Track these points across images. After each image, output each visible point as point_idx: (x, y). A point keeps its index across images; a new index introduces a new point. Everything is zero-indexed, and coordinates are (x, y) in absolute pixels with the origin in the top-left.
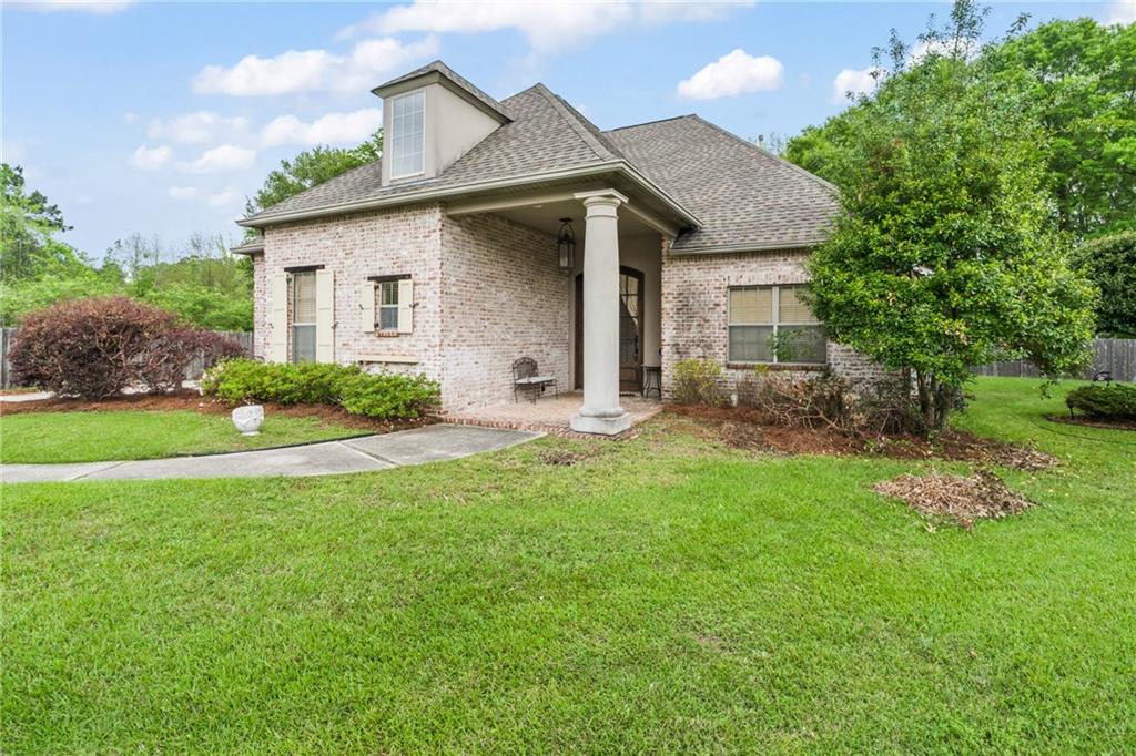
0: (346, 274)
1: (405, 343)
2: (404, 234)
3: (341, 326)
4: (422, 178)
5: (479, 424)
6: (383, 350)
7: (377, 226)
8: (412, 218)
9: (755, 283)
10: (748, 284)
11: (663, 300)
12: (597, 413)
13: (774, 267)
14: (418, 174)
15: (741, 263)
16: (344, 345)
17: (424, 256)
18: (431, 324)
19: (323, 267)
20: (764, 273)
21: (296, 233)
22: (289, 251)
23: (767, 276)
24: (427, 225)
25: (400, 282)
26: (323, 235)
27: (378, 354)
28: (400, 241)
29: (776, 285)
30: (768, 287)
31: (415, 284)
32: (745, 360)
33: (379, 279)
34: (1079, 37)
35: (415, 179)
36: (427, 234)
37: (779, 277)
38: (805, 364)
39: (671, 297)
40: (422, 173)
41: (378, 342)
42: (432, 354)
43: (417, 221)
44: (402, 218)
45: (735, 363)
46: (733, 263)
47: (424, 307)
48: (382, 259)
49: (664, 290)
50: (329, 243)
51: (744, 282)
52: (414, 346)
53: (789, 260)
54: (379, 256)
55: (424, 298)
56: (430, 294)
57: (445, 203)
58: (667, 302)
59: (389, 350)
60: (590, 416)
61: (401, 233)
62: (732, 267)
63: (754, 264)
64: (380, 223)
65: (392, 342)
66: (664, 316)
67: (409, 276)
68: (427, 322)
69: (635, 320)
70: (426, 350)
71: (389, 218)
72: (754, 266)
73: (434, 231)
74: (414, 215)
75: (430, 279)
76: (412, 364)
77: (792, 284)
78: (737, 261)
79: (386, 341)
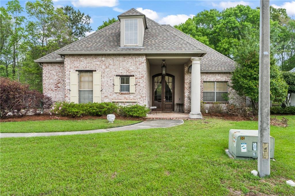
0: (106, 74)
1: (132, 96)
2: (131, 63)
3: (104, 90)
4: (137, 46)
5: (160, 119)
6: (123, 98)
7: (120, 59)
8: (134, 58)
9: (211, 81)
10: (209, 81)
11: (185, 84)
12: (198, 114)
13: (216, 77)
14: (136, 45)
15: (207, 75)
16: (105, 97)
17: (139, 70)
18: (142, 90)
19: (95, 71)
20: (213, 78)
21: (82, 59)
22: (78, 64)
23: (214, 79)
24: (140, 61)
25: (131, 77)
26: (95, 60)
27: (121, 99)
28: (129, 65)
29: (216, 81)
30: (214, 82)
31: (136, 78)
32: (207, 101)
33: (120, 76)
34: (247, 11)
35: (135, 46)
36: (140, 63)
37: (217, 79)
38: (223, 102)
39: (187, 84)
40: (138, 45)
41: (120, 96)
42: (142, 99)
43: (136, 59)
44: (130, 58)
45: (205, 102)
46: (205, 75)
47: (139, 85)
48: (122, 70)
49: (186, 82)
50: (98, 63)
51: (208, 80)
52: (135, 97)
53: (219, 75)
54: (121, 69)
55: (139, 83)
56: (141, 81)
57: (146, 55)
58: (187, 85)
59: (125, 98)
60: (196, 114)
61: (130, 62)
62: (205, 76)
63: (210, 76)
64: (121, 59)
65: (126, 96)
66: (185, 89)
67: (133, 76)
68: (141, 90)
69: (171, 90)
70: (140, 98)
71: (125, 57)
72: (211, 76)
73: (143, 63)
74: (135, 57)
75: (141, 77)
76: (134, 102)
77: (220, 81)
78: (206, 75)
79: (124, 96)
